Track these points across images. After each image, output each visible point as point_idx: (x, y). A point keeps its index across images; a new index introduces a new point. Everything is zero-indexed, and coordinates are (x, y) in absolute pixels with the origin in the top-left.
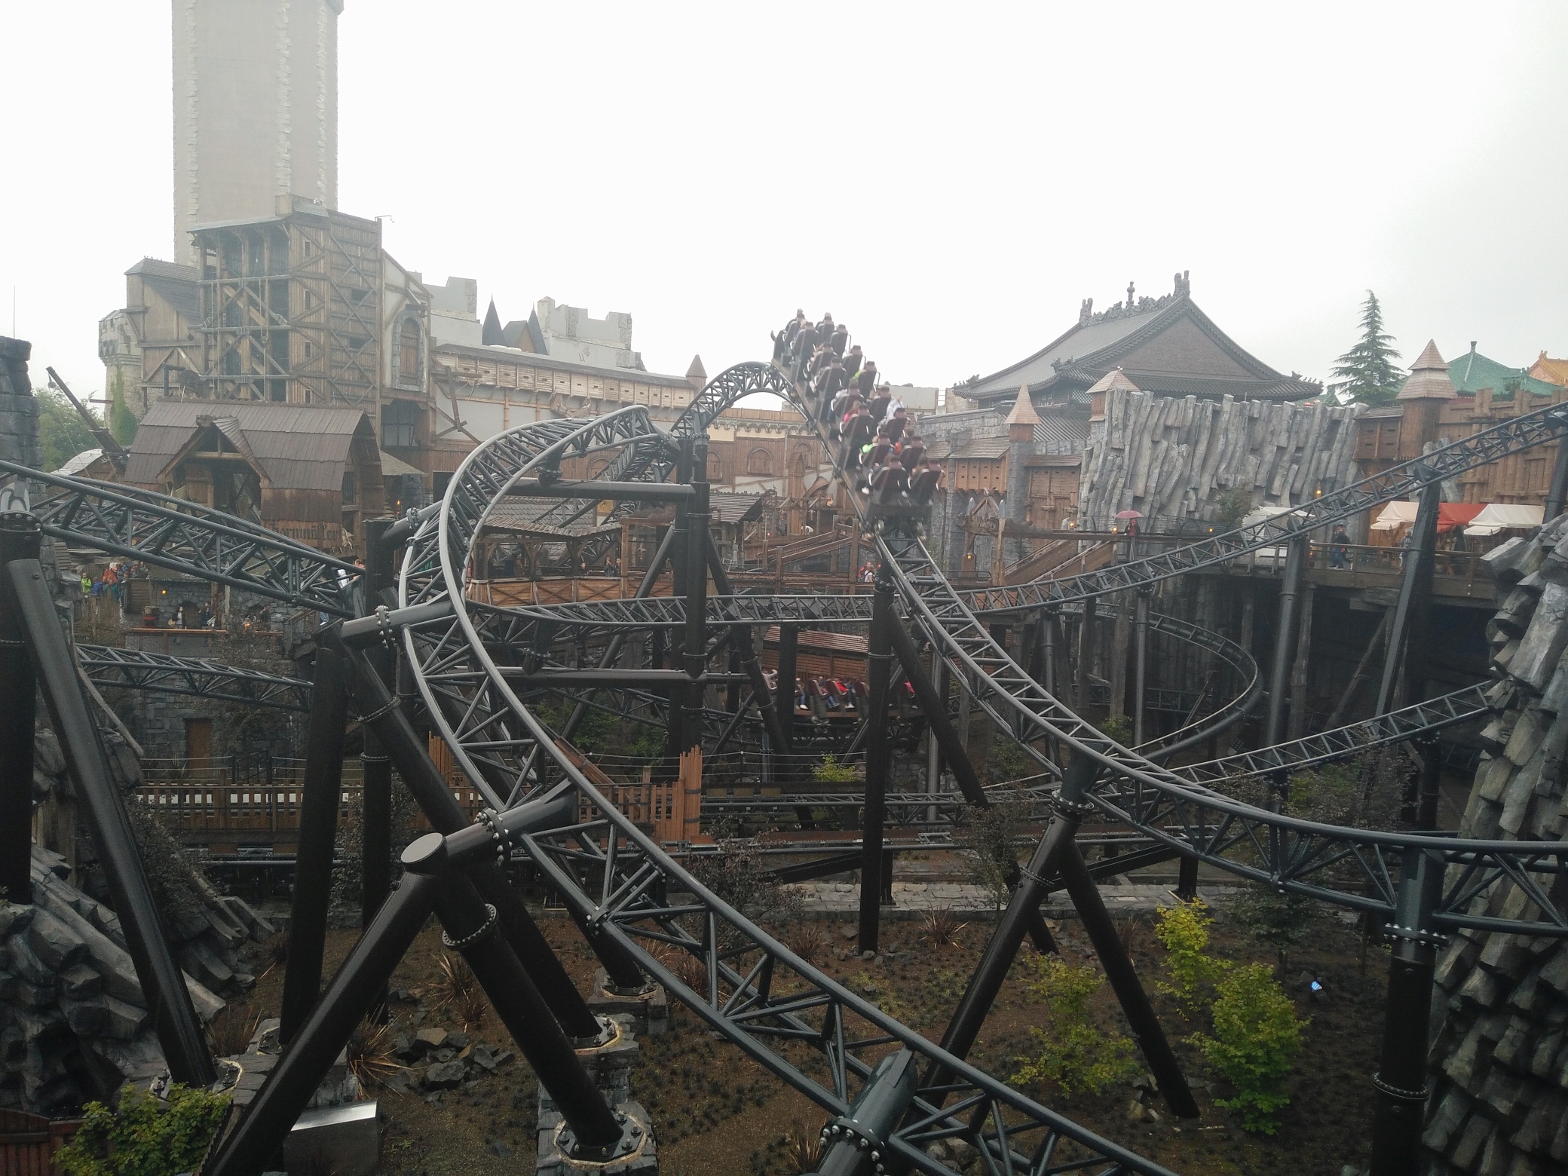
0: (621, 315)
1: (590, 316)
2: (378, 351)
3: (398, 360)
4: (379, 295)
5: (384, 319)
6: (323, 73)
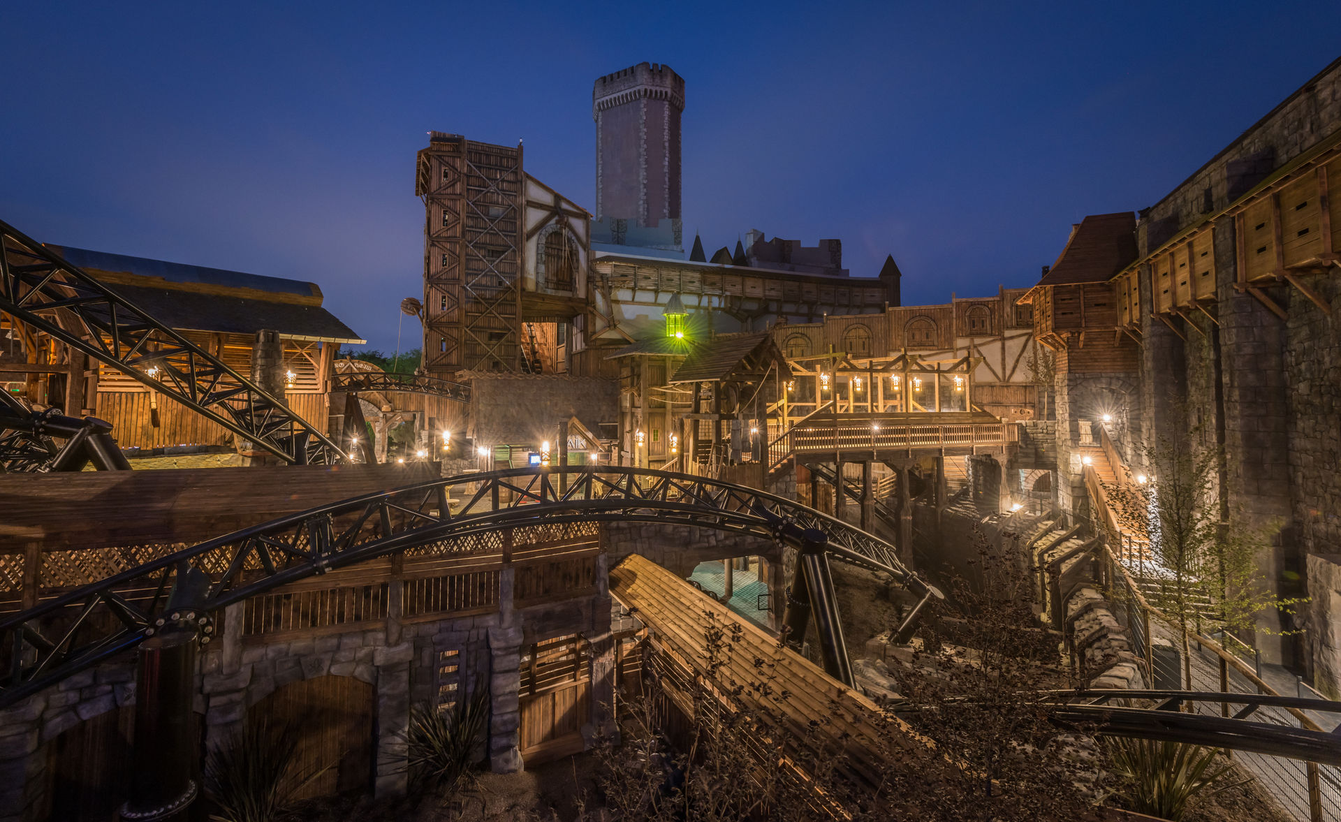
0: (831, 241)
1: (803, 245)
2: (519, 262)
3: (542, 268)
5: (525, 231)
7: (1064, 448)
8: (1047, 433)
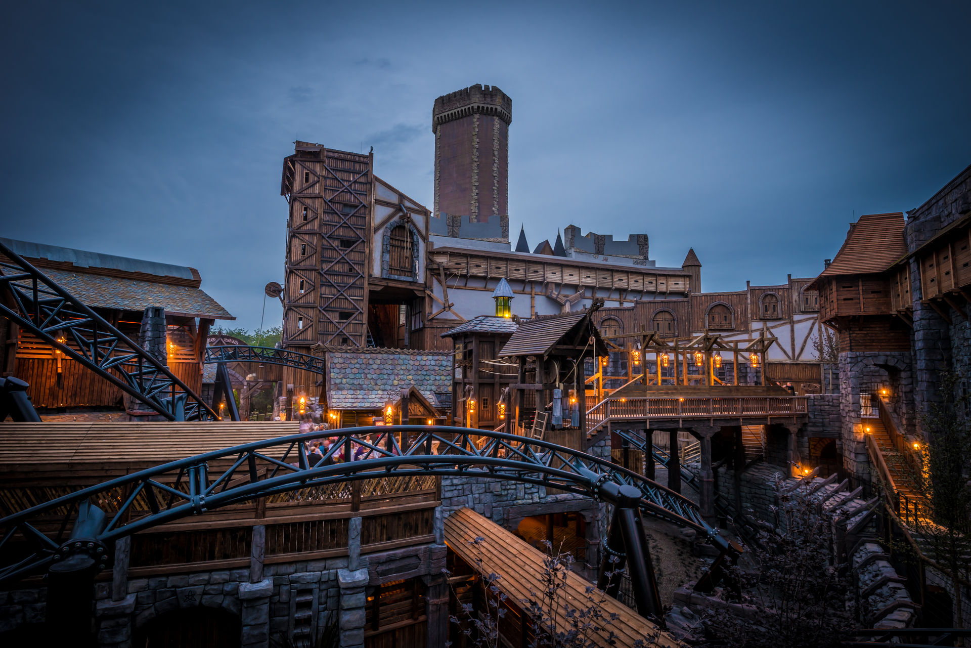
0: (639, 236)
1: (614, 239)
2: (367, 251)
3: (387, 257)
4: (367, 208)
5: (372, 225)
7: (847, 419)
8: (832, 406)
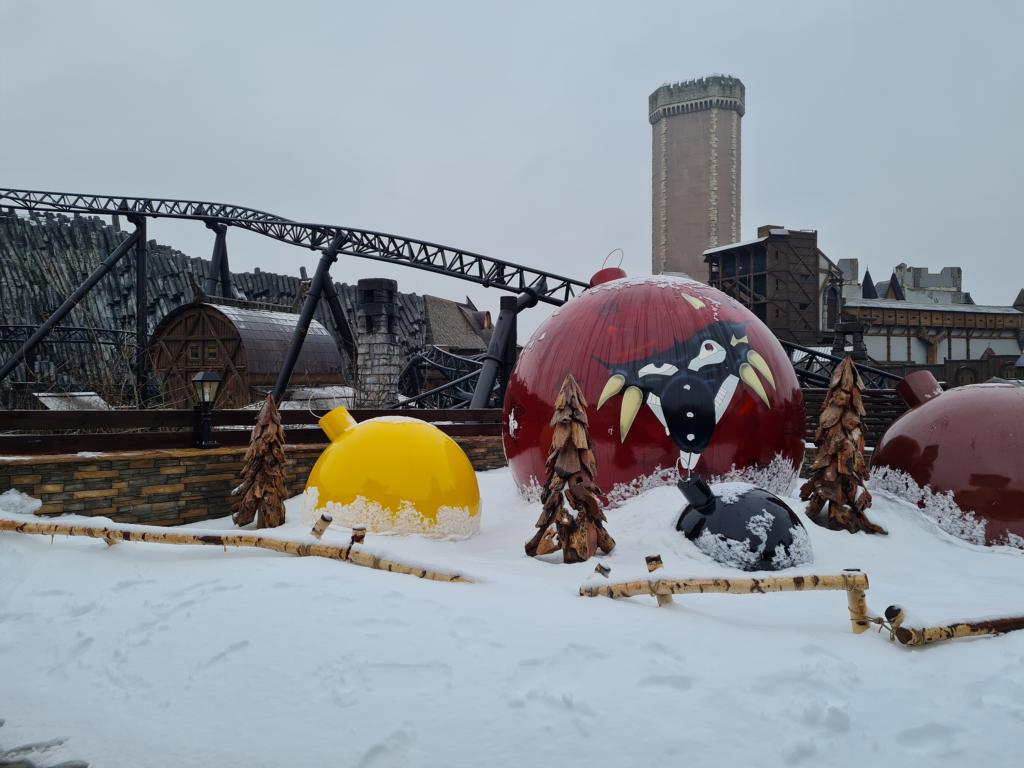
0: (952, 269)
1: (930, 272)
2: (816, 310)
3: (826, 313)
4: (816, 276)
5: (819, 289)
6: (734, 152)
